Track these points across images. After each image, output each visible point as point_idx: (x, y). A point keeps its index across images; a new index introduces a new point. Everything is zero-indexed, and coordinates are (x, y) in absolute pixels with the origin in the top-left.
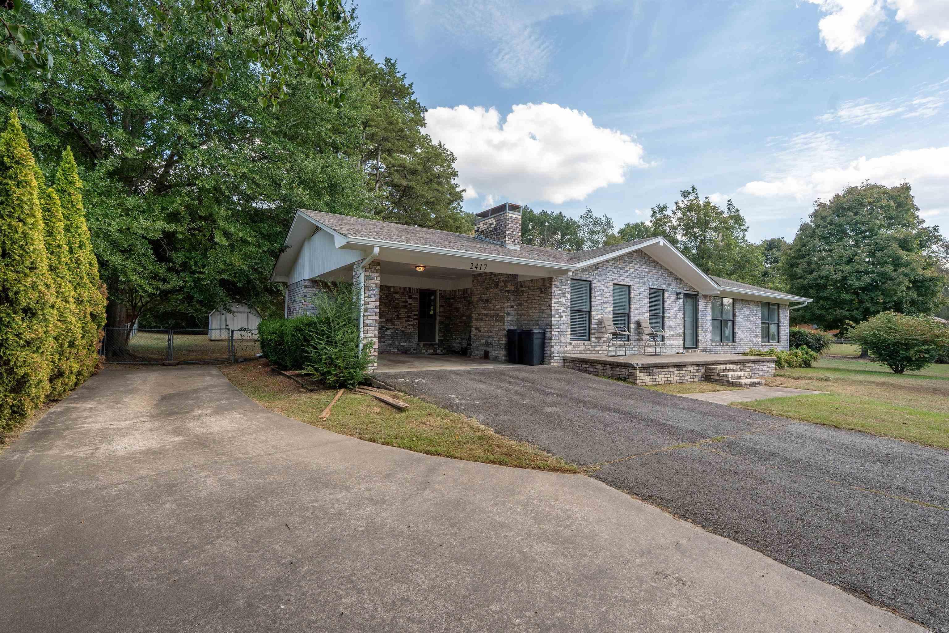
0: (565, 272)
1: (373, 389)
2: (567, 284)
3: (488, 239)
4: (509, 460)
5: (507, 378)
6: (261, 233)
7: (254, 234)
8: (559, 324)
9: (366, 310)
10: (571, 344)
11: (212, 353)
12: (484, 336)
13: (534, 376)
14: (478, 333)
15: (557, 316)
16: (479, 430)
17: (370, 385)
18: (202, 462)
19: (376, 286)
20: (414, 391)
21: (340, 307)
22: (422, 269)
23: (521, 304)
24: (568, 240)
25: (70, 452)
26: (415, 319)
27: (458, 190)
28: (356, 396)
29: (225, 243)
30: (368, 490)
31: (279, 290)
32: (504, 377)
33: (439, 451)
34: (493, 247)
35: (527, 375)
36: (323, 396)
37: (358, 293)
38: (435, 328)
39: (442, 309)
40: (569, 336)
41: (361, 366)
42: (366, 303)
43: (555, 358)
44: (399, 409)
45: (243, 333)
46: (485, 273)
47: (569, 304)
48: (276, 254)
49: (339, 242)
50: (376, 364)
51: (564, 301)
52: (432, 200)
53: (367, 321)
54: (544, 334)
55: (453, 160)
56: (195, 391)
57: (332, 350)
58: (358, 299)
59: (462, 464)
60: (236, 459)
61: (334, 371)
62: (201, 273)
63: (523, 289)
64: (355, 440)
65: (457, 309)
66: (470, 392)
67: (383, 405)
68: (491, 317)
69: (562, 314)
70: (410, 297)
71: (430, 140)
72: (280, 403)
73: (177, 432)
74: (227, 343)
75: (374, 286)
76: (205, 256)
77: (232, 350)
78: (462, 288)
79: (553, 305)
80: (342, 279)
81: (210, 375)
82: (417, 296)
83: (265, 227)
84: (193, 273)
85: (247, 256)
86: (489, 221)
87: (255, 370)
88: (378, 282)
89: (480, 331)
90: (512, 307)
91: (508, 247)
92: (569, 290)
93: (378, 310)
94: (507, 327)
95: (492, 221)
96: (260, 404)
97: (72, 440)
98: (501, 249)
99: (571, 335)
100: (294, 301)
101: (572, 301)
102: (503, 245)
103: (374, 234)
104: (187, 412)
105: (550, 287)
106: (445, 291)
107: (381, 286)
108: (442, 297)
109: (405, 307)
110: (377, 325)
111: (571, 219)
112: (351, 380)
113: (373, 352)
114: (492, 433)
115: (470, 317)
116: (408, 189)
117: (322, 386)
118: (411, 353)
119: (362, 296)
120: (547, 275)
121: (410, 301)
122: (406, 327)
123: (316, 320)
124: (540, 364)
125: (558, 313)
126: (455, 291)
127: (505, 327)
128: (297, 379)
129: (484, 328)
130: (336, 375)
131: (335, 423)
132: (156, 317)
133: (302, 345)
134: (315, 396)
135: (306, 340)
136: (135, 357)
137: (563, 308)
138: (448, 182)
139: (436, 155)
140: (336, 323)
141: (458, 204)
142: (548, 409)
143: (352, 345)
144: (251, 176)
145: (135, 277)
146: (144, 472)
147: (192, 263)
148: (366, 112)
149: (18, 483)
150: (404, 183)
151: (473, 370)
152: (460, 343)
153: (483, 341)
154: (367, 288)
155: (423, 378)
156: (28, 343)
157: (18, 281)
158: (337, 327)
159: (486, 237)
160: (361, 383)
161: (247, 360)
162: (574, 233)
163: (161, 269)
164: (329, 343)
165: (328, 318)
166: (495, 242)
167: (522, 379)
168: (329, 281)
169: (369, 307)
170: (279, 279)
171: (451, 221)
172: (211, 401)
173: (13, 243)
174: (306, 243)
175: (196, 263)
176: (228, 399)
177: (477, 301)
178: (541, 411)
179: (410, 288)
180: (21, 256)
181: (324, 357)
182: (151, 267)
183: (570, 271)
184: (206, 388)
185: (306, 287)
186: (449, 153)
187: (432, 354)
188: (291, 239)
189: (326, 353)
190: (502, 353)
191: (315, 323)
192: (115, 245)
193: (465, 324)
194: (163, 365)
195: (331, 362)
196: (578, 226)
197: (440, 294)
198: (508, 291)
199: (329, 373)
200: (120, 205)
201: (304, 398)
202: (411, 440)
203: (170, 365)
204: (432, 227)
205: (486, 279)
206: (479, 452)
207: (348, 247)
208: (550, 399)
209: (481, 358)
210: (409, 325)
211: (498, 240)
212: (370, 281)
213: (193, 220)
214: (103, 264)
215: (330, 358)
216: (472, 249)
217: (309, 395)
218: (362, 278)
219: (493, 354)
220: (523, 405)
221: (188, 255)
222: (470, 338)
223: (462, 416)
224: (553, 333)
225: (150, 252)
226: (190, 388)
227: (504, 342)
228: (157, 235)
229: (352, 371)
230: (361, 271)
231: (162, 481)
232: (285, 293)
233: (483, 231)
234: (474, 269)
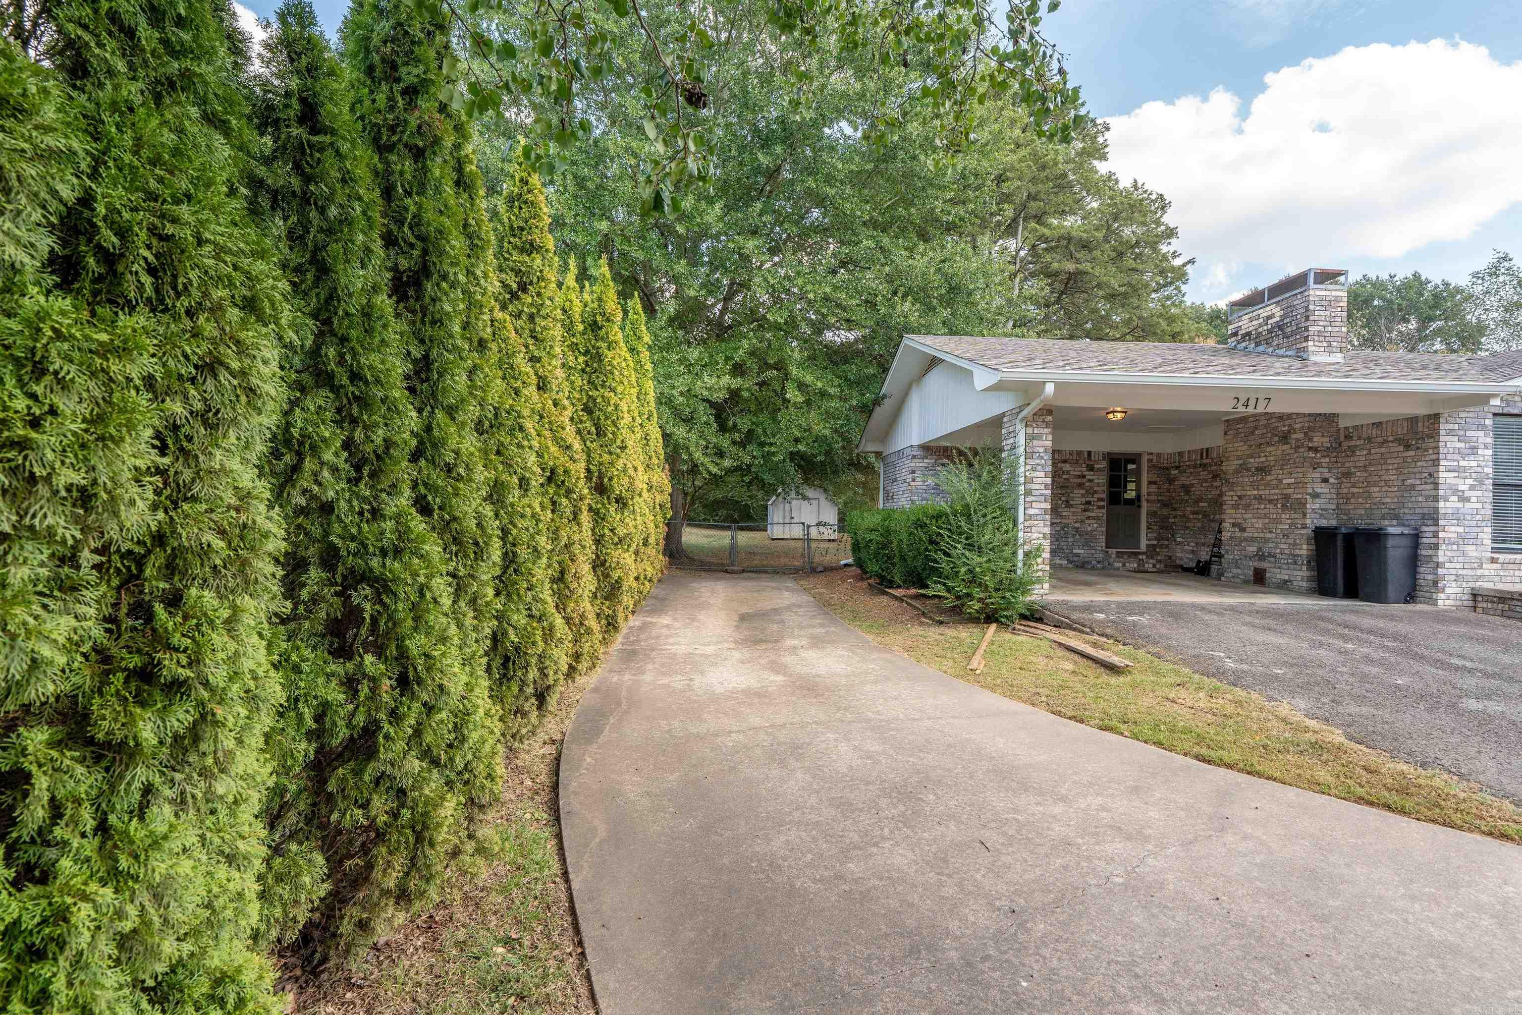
0: (1483, 399)
1: (1048, 628)
2: (1481, 427)
3: (1261, 349)
4: (1409, 804)
5: (1331, 626)
6: (847, 379)
7: (837, 381)
8: (1458, 517)
9: (1028, 493)
10: (1493, 561)
11: (779, 557)
12: (1253, 539)
13: (1402, 628)
14: (1238, 534)
15: (1455, 498)
16: (1306, 730)
17: (1040, 620)
18: (823, 717)
19: (1046, 451)
20: (1133, 637)
21: (985, 488)
22: (1119, 415)
23: (1348, 474)
24: (1439, 332)
25: (665, 681)
26: (1099, 507)
27: (1177, 262)
28: (1020, 638)
29: (800, 399)
30: (1103, 808)
31: (869, 463)
32: (1322, 624)
33: (1226, 759)
34: (1279, 364)
35: (1381, 624)
36: (964, 633)
37: (1014, 467)
38: (1139, 523)
39: (1153, 489)
40: (1489, 542)
41: (1023, 586)
42: (1028, 480)
43: (1448, 590)
44: (1112, 669)
45: (822, 529)
46: (1254, 415)
47: (1489, 470)
48: (867, 410)
49: (982, 379)
50: (1046, 586)
51: (1474, 464)
52: (1123, 289)
53: (1031, 511)
54: (1416, 538)
55: (1163, 208)
56: (776, 611)
57: (975, 559)
58: (1014, 474)
59: (1291, 794)
60: (868, 721)
61: (977, 593)
62: (771, 444)
63: (1353, 443)
64: (1043, 716)
65: (1186, 489)
66: (1255, 648)
67: (1076, 657)
68: (1270, 501)
69: (1468, 494)
70: (1091, 468)
71: (1117, 182)
72: (899, 639)
73: (776, 667)
74: (800, 543)
75: (1041, 450)
76: (774, 420)
77: (807, 554)
78: (1198, 446)
79: (1441, 474)
80: (988, 441)
81: (787, 589)
82: (1104, 465)
83: (851, 371)
84: (762, 444)
85: (829, 415)
86: (1264, 313)
87: (845, 585)
88: (1049, 443)
89: (1243, 530)
90: (1326, 480)
91: (1313, 358)
92: (1490, 440)
93: (1049, 492)
94: (1312, 521)
95: (1274, 310)
96: (870, 638)
97: (663, 665)
98: (1298, 364)
99: (1494, 541)
100: (895, 480)
101: (1497, 463)
102: (1301, 355)
103: (1039, 361)
104: (777, 641)
105: (1434, 434)
106: (1159, 455)
107: (1054, 451)
108: (1152, 467)
109: (1080, 485)
110: (1048, 517)
111: (1447, 284)
112: (1006, 609)
113: (1042, 565)
114: (1342, 739)
115: (1218, 503)
116: (1073, 276)
117: (957, 618)
118: (1093, 568)
119: (1022, 469)
120: (1422, 411)
121: (1090, 475)
122: (1082, 522)
123: (948, 510)
124: (1406, 602)
125: (1455, 492)
126: (1181, 454)
127: (1308, 522)
128: (913, 603)
129: (1254, 524)
130: (980, 600)
131: (998, 681)
132: (705, 506)
133: (926, 549)
134: (950, 632)
135: (932, 542)
136: (693, 560)
137: (1470, 481)
138: (1155, 250)
139: (1131, 206)
140: (980, 514)
141: (1177, 288)
142: (1473, 704)
143: (1008, 551)
144: (834, 296)
145: (698, 455)
146: (755, 720)
147: (760, 431)
148: (1006, 157)
149: (627, 712)
150: (1070, 266)
151: (1243, 605)
152: (1193, 552)
153: (1252, 549)
154: (1029, 455)
155: (1141, 614)
156: (621, 540)
157: (611, 463)
158: (982, 521)
159: (1258, 344)
160: (1023, 617)
161: (829, 569)
162: (1454, 313)
163: (725, 442)
164: (970, 547)
165: (967, 506)
166: (1281, 352)
167: (1370, 632)
168: (965, 445)
169: (1033, 486)
170: (871, 447)
171: (1164, 324)
172: (801, 627)
173: (607, 418)
174: (914, 388)
175: (764, 431)
176: (822, 625)
177: (1236, 472)
178: (1453, 706)
179: (1089, 453)
180: (613, 433)
181: (963, 570)
182: (714, 440)
183: (1495, 396)
184: (788, 608)
185: (914, 457)
186: (1153, 197)
187: (1135, 571)
188: (890, 385)
189: (965, 564)
190: (1301, 575)
191: (947, 515)
192: (676, 412)
193: (1205, 515)
194: (726, 572)
195: (973, 579)
196: (1469, 298)
197: (1150, 461)
198: (1315, 450)
199: (968, 595)
200: (681, 361)
201: (933, 633)
202: (1156, 727)
203: (733, 572)
204: (1122, 339)
205: (1256, 428)
206: (1323, 775)
207: (999, 387)
208: (1470, 682)
209: (1246, 582)
210: (1089, 518)
211: (1289, 348)
212: (1035, 442)
213: (761, 371)
214: (666, 437)
215: (970, 571)
216: (1236, 369)
217: (941, 629)
218: (1021, 439)
219: (1276, 574)
220: (1397, 687)
221: (754, 419)
222: (1218, 543)
223: (1254, 695)
224: (1441, 535)
225: (712, 419)
226: (767, 605)
227: (1305, 552)
228: (720, 396)
229: (1008, 594)
230: (1019, 427)
231: (782, 736)
232: (879, 466)
233: (1248, 334)
234: (1241, 409)
